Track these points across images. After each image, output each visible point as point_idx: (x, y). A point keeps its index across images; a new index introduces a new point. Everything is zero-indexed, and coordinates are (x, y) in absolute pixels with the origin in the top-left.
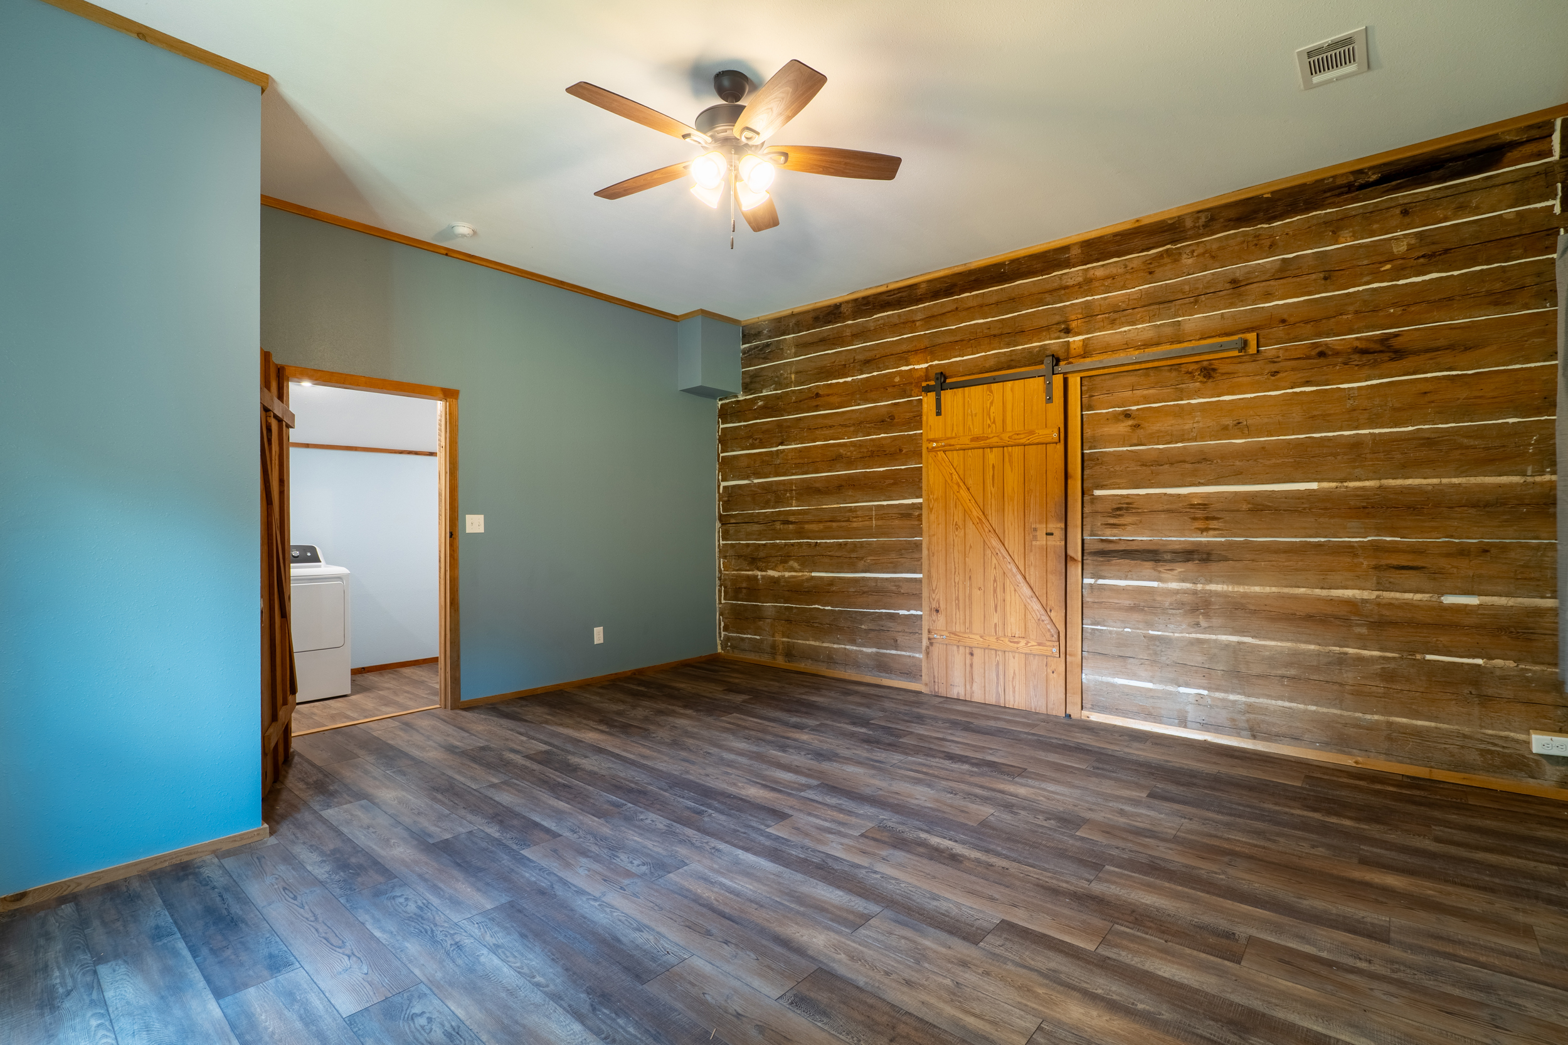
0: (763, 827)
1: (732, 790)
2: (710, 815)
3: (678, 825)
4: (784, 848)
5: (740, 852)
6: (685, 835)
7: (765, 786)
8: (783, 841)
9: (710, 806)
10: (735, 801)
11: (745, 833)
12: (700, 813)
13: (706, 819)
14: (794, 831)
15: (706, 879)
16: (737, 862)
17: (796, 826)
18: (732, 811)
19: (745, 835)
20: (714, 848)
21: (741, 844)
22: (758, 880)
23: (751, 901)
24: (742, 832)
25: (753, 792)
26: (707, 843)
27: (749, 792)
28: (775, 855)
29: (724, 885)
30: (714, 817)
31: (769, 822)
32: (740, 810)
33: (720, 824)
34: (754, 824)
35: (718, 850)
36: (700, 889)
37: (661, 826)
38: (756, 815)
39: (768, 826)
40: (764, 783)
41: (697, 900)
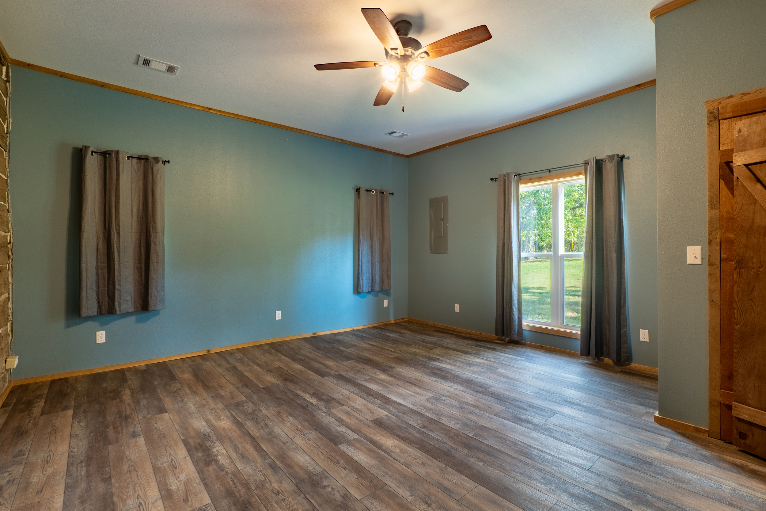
0: (389, 415)
1: (404, 446)
2: (418, 424)
3: (435, 419)
4: (383, 404)
5: (403, 403)
6: (430, 413)
7: (379, 446)
8: (382, 407)
9: (419, 432)
10: (403, 435)
11: (399, 412)
12: (424, 427)
13: (420, 422)
14: (374, 411)
15: (417, 393)
16: (404, 399)
17: (372, 414)
18: (405, 426)
19: (399, 411)
20: (415, 406)
21: (402, 407)
22: (397, 392)
23: (401, 386)
24: (401, 413)
25: (389, 442)
26: (418, 408)
27: (392, 442)
28: (387, 401)
29: (410, 391)
30: (416, 423)
31: (385, 418)
32: (400, 427)
33: (412, 418)
34: (394, 417)
35: (413, 404)
36: (419, 390)
37: (445, 419)
38: (391, 423)
39: (386, 415)
40: (379, 451)
41: (420, 387)
